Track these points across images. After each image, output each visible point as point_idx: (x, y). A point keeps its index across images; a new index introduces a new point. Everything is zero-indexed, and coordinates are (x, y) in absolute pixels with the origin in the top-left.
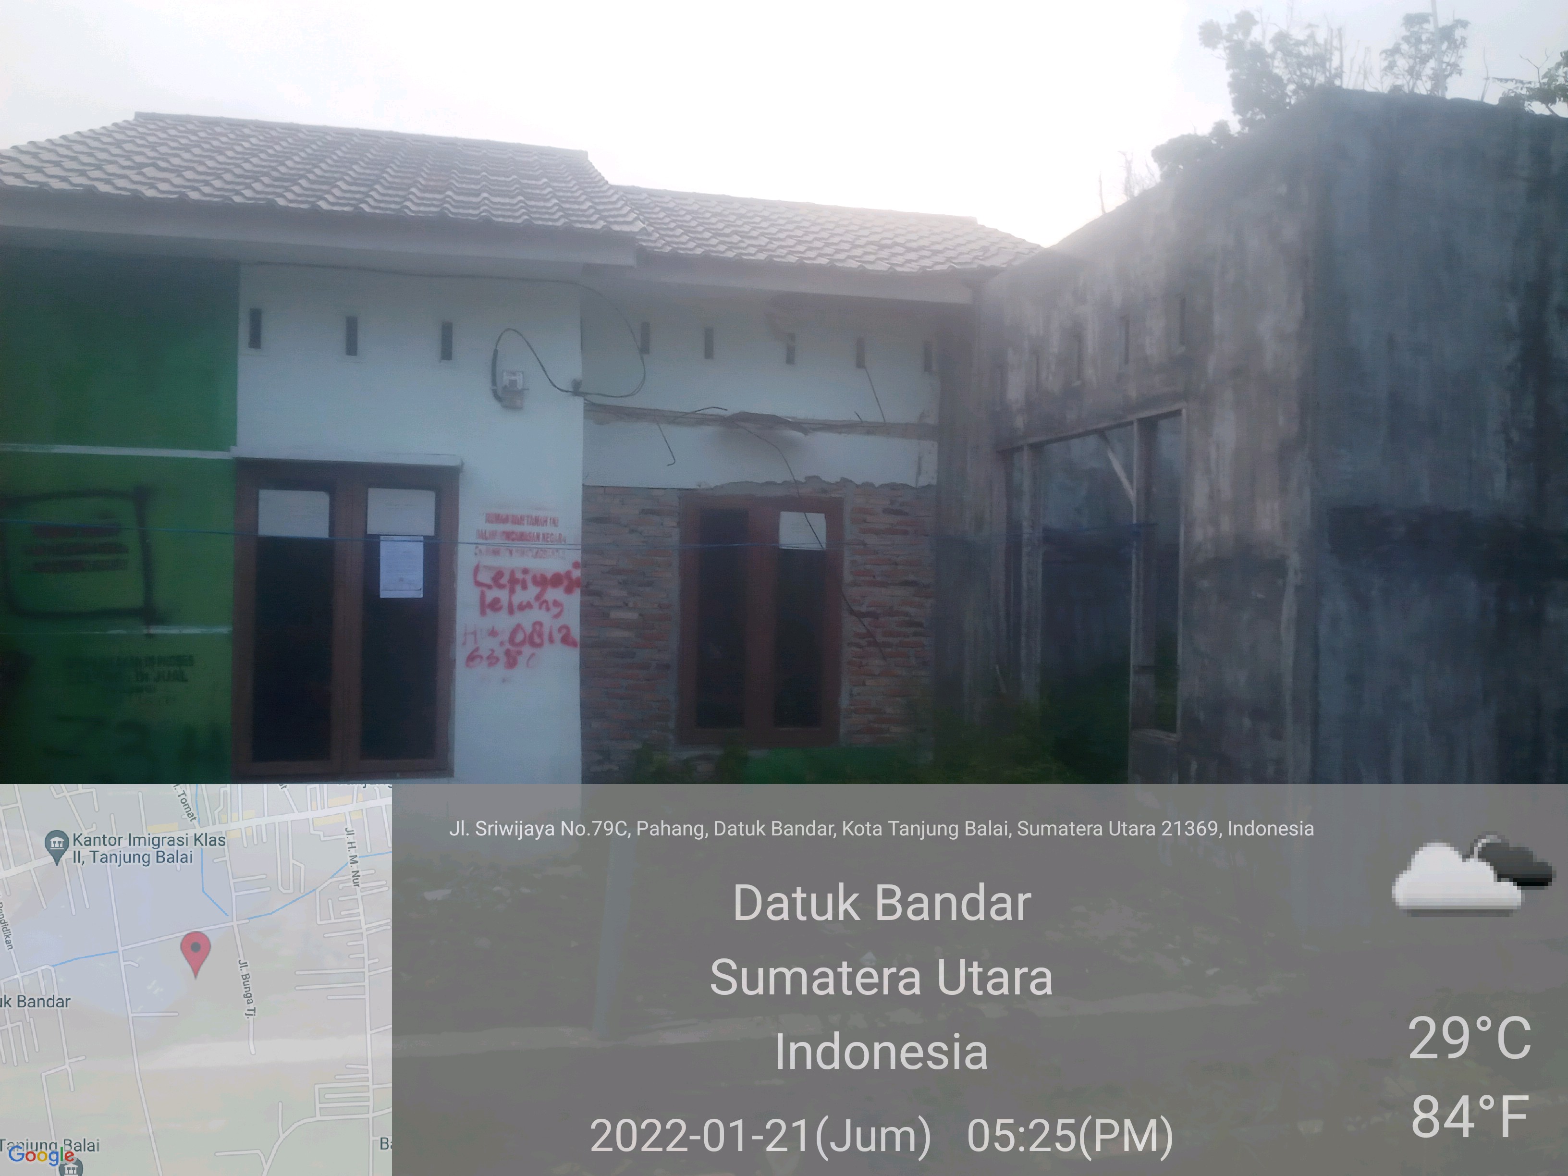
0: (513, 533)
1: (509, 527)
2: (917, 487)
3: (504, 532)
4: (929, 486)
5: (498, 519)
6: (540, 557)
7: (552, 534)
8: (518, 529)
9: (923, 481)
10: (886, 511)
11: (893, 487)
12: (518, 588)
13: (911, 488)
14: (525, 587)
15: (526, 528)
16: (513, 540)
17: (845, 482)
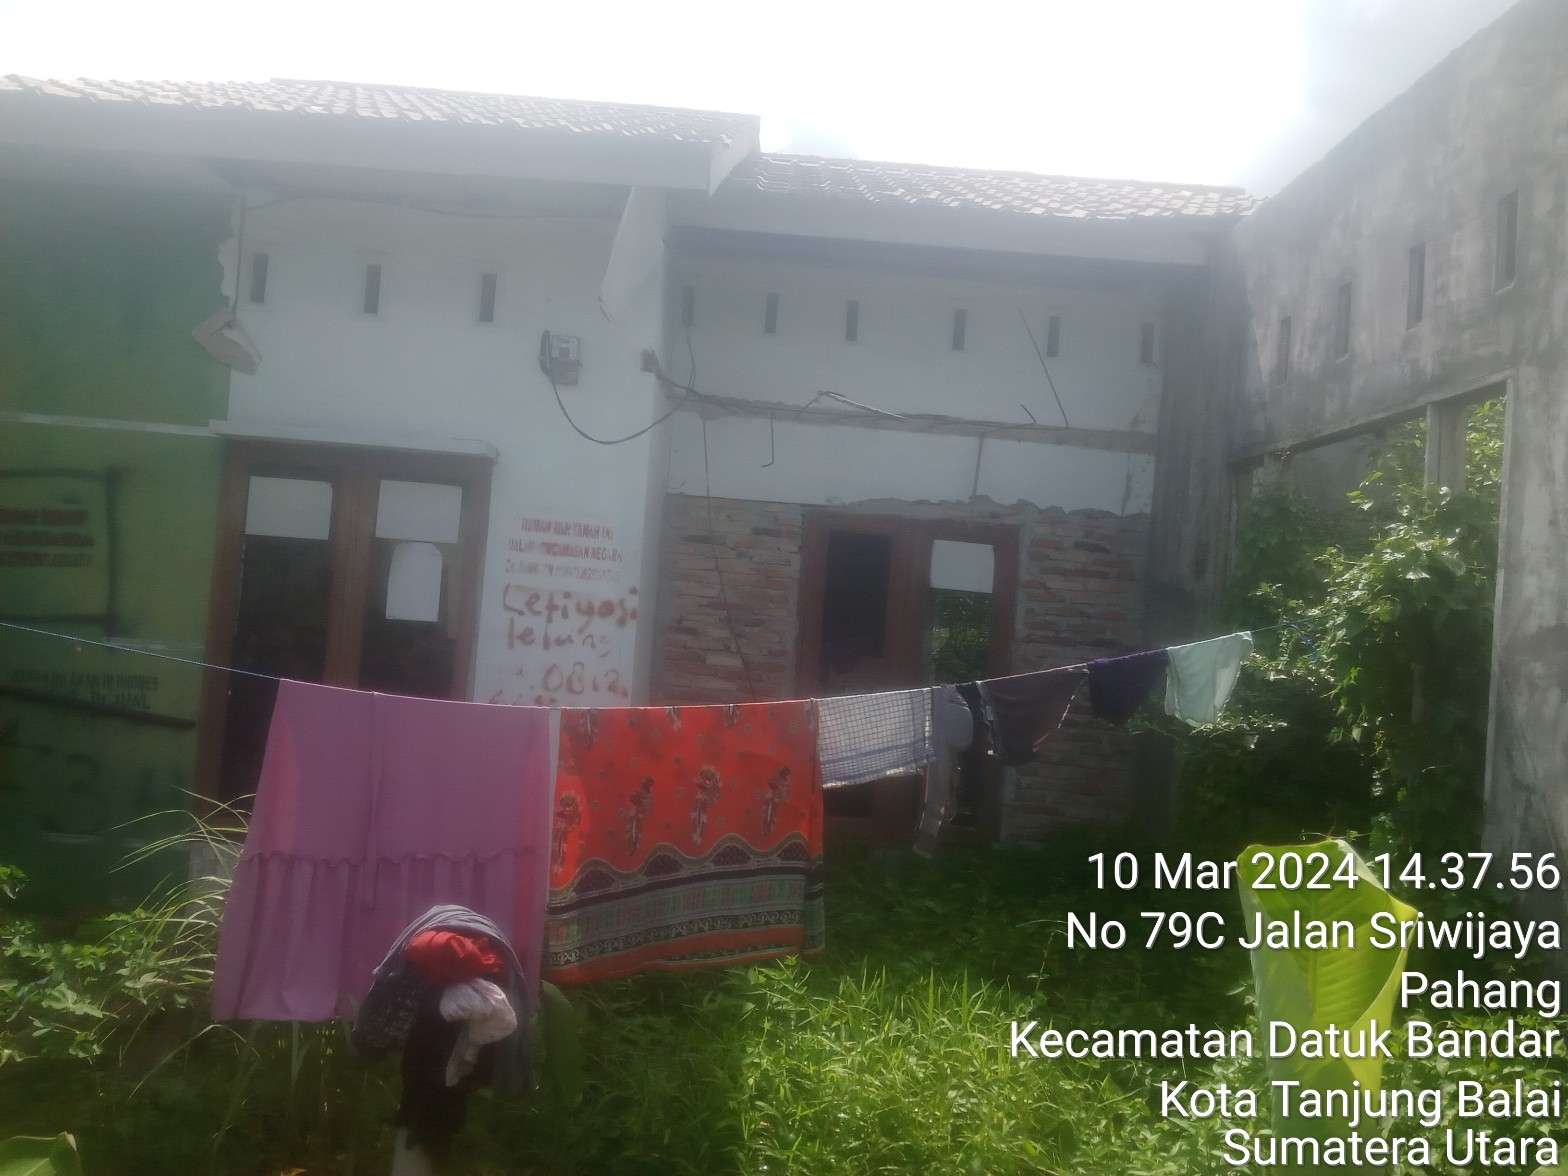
0: (555, 545)
1: (550, 537)
2: (1124, 516)
3: (544, 544)
4: (1140, 516)
5: (537, 526)
6: (588, 578)
7: (605, 549)
8: (561, 540)
9: (1132, 508)
10: (1078, 546)
11: (1090, 514)
12: (557, 615)
13: (1117, 517)
14: (565, 615)
15: (572, 540)
16: (555, 554)
17: (1022, 506)
